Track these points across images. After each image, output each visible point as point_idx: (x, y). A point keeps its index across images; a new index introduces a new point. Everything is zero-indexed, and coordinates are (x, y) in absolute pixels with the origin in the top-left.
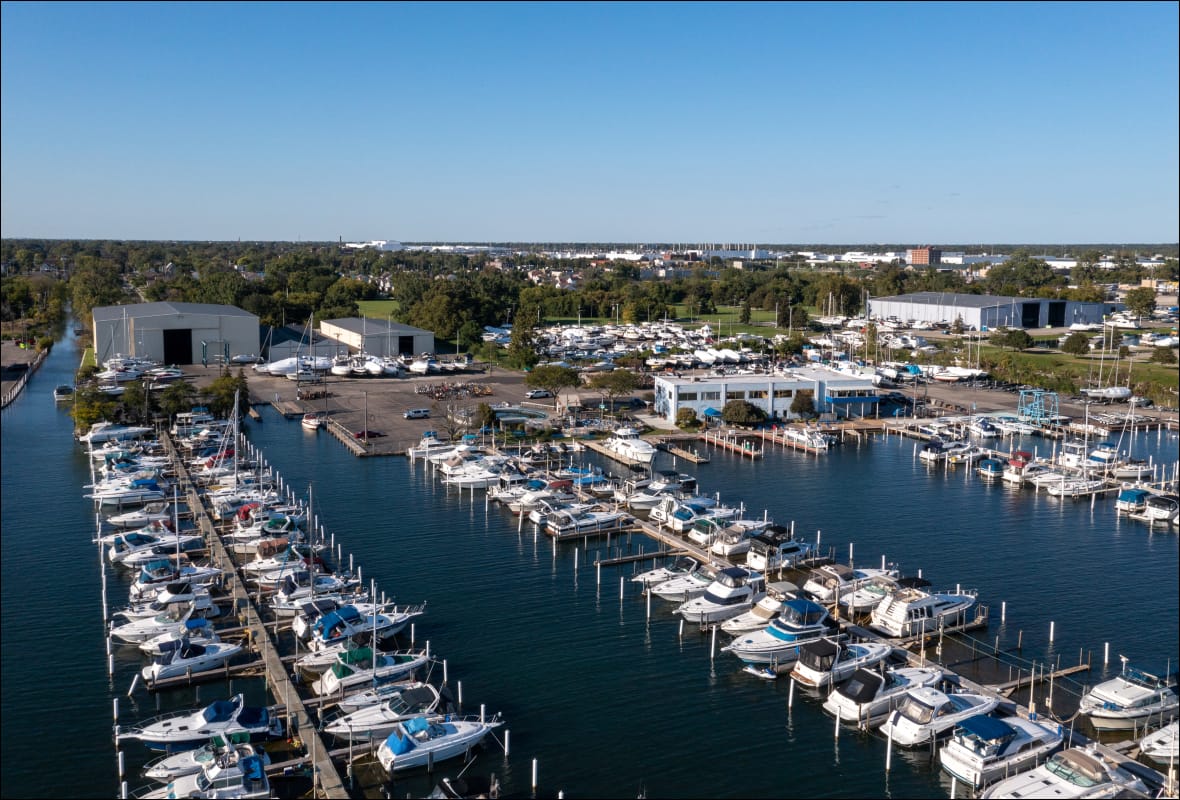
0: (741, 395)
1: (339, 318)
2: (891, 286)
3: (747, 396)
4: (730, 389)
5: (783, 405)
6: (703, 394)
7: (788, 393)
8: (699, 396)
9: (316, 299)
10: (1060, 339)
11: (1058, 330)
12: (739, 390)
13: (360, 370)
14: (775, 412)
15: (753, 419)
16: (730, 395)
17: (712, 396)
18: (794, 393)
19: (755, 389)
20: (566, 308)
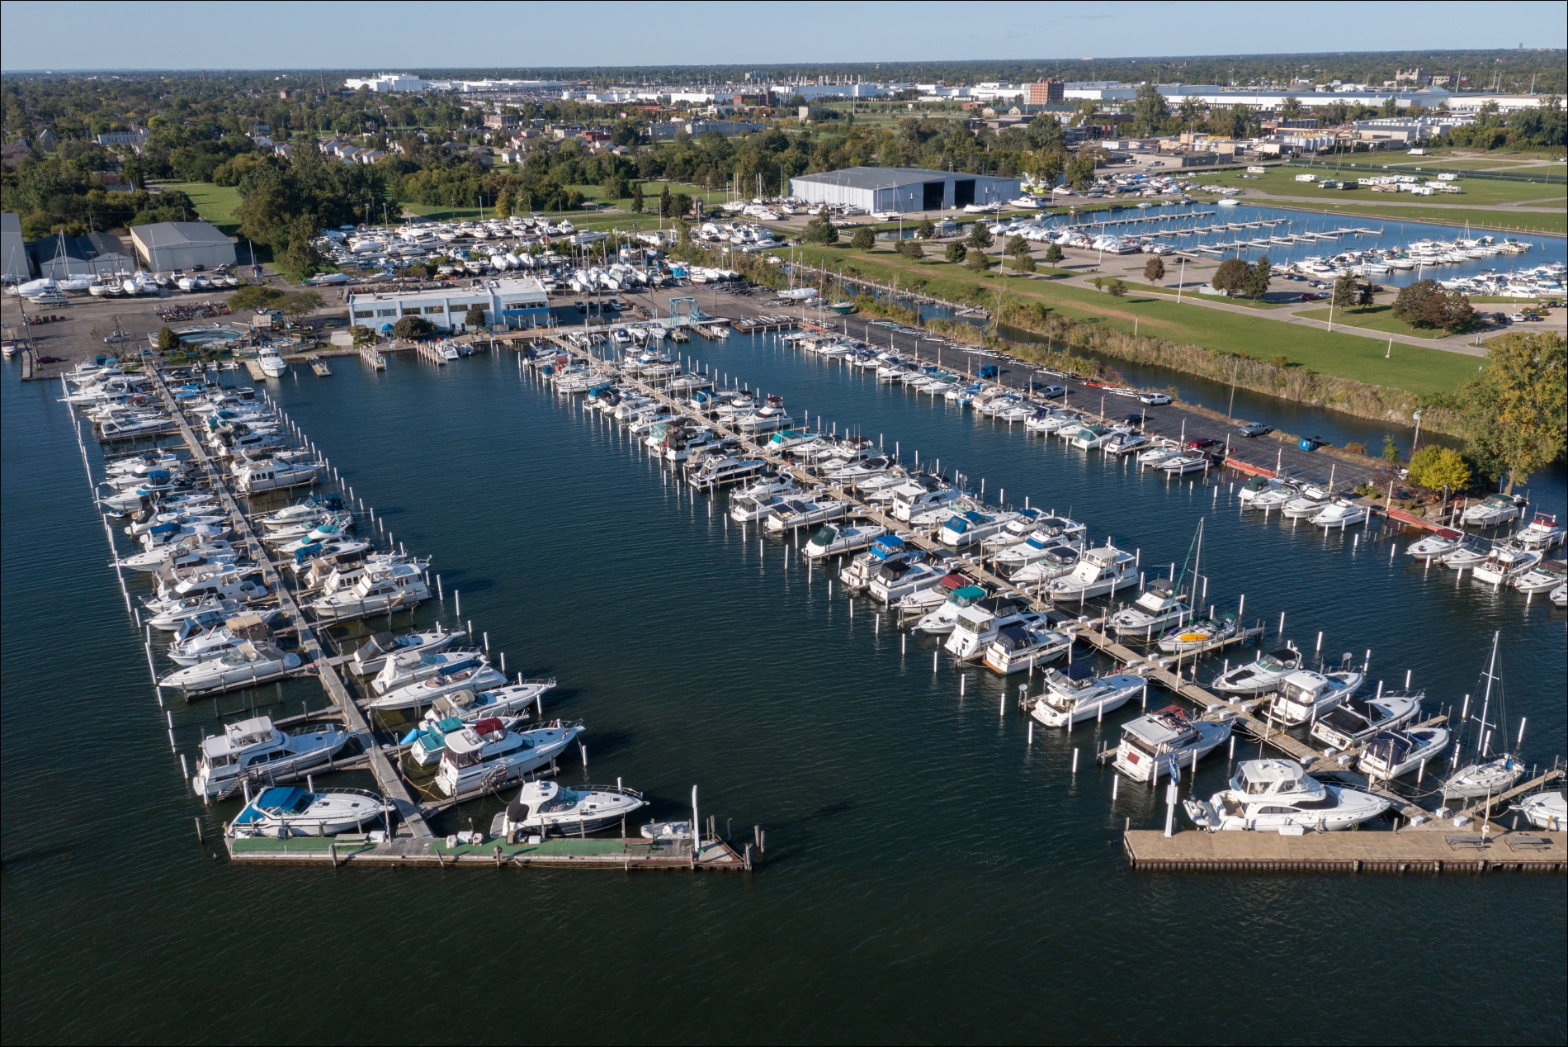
0: (417, 311)
1: (163, 221)
2: (821, 162)
3: (423, 311)
4: (405, 307)
5: (459, 318)
6: (379, 312)
7: (463, 308)
8: (375, 314)
9: (139, 199)
10: (936, 225)
11: (931, 215)
12: (414, 306)
13: (114, 290)
14: (454, 326)
15: (418, 333)
16: (406, 312)
17: (389, 313)
18: (470, 307)
19: (429, 305)
20: (461, 196)
